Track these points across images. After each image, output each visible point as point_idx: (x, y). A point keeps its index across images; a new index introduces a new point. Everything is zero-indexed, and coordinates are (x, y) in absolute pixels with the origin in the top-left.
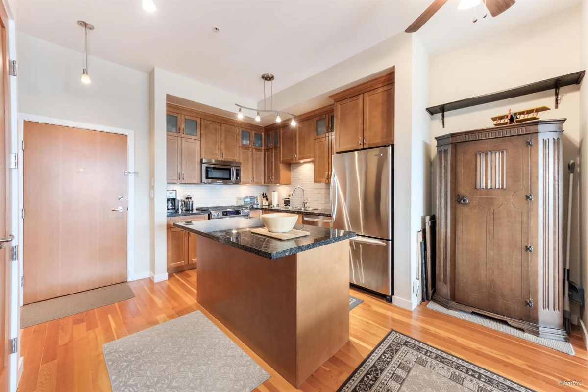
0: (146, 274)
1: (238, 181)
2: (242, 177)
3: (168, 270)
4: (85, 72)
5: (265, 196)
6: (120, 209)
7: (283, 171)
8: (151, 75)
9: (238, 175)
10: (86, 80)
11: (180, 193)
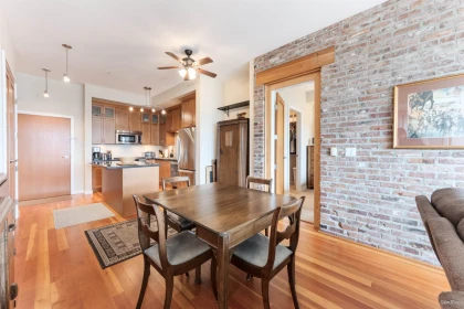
0: (81, 192)
1: (140, 142)
2: (142, 141)
3: (93, 189)
4: (46, 92)
5: (161, 152)
6: (67, 157)
7: (169, 138)
8: (84, 86)
9: (139, 139)
10: (46, 95)
11: (103, 149)
